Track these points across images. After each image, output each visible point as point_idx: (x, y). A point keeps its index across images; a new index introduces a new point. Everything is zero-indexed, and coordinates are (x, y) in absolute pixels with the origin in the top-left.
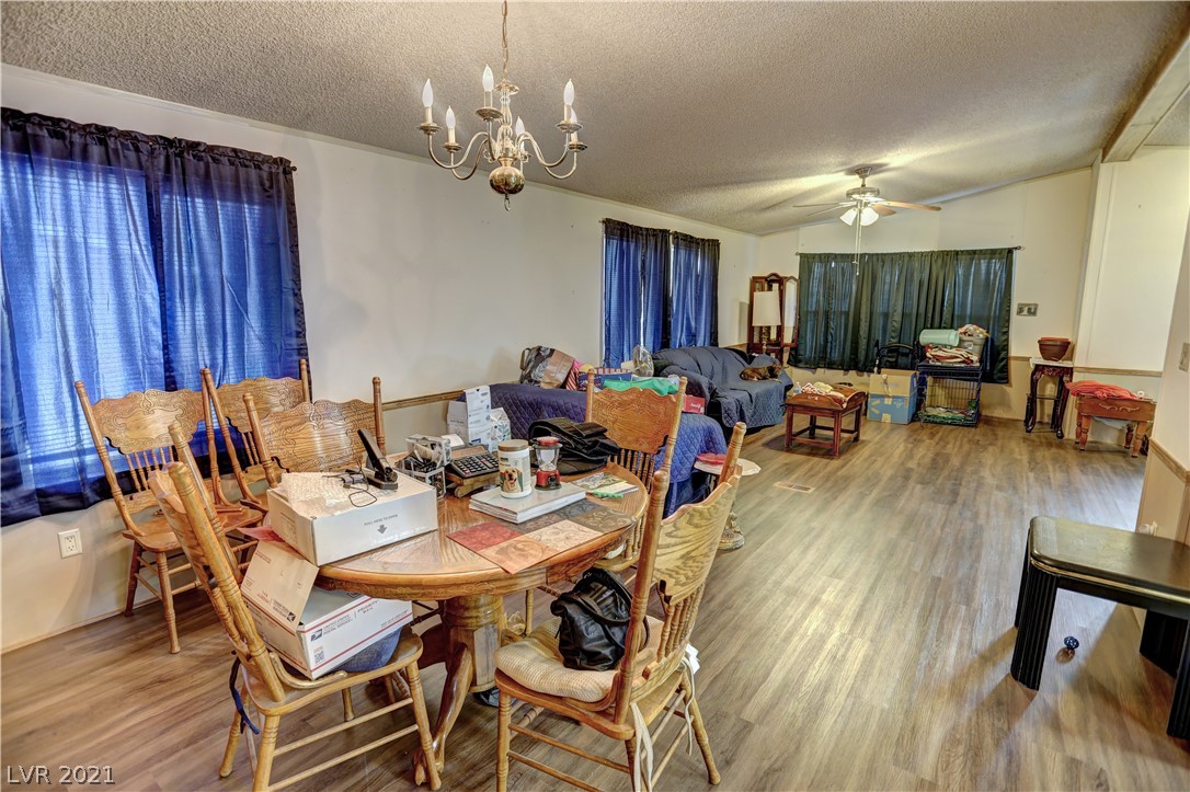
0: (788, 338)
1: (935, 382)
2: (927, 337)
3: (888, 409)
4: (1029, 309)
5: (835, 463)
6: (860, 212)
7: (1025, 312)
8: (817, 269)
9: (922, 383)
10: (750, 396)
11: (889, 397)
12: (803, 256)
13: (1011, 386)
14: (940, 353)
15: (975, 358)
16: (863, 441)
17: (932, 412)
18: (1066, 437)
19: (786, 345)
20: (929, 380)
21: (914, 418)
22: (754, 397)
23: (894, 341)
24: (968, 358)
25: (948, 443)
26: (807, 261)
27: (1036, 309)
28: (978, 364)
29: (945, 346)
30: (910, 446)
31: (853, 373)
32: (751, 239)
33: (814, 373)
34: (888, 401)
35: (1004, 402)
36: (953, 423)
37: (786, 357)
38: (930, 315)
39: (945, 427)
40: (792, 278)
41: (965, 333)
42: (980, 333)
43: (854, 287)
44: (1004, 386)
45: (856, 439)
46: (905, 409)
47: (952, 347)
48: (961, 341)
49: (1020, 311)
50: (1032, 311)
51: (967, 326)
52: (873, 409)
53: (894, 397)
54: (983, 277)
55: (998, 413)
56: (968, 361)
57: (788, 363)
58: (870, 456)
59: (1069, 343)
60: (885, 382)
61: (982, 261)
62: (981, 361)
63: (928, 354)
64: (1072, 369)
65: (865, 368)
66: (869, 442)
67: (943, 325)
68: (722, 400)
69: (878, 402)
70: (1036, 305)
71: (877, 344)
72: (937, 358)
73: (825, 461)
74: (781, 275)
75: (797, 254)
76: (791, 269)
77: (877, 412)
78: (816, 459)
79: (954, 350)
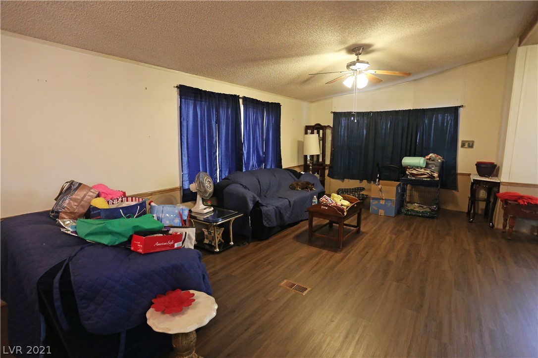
0: (328, 162)
1: (412, 188)
2: (407, 161)
3: (382, 207)
4: (469, 144)
5: (338, 256)
6: (356, 78)
7: (466, 146)
8: (343, 121)
9: (404, 190)
10: (290, 202)
11: (383, 199)
12: (335, 113)
13: (458, 191)
14: (414, 172)
15: (436, 175)
16: (363, 233)
17: (410, 207)
18: (496, 226)
19: (327, 165)
20: (409, 187)
21: (398, 212)
22: (292, 202)
23: (388, 163)
24: (432, 175)
25: (419, 234)
26: (337, 116)
27: (473, 144)
28: (438, 179)
29: (418, 167)
30: (394, 237)
31: (365, 181)
32: (305, 104)
33: (343, 181)
34: (382, 202)
35: (454, 201)
36: (424, 216)
37: (327, 172)
38: (409, 148)
39: (418, 218)
40: (329, 126)
41: (430, 159)
42: (439, 159)
43: (365, 132)
44: (453, 191)
45: (358, 232)
46: (392, 207)
47: (421, 168)
48: (427, 164)
49: (463, 145)
50: (471, 145)
51: (431, 155)
52: (373, 207)
53: (385, 200)
54: (440, 124)
55: (450, 207)
56: (432, 177)
57: (328, 176)
58: (365, 248)
59: (496, 166)
60: (381, 190)
61: (439, 115)
62: (439, 176)
63: (407, 172)
64: (499, 183)
65: (371, 179)
66: (367, 233)
67: (416, 154)
68: (264, 209)
69: (376, 202)
70: (473, 142)
71: (378, 165)
72: (413, 175)
73: (331, 253)
74: (323, 124)
75: (332, 112)
76: (328, 121)
77: (376, 209)
78: (325, 252)
79: (423, 170)
